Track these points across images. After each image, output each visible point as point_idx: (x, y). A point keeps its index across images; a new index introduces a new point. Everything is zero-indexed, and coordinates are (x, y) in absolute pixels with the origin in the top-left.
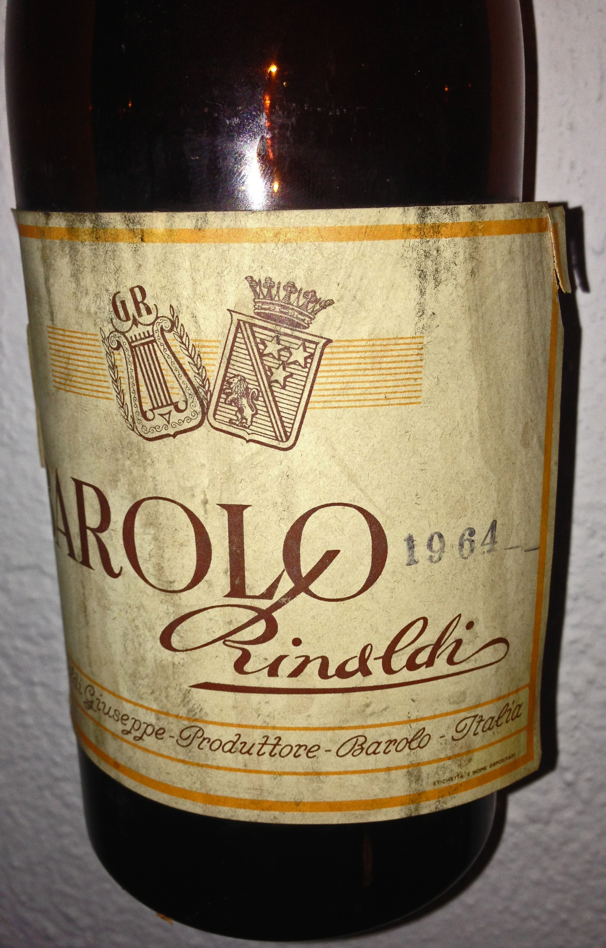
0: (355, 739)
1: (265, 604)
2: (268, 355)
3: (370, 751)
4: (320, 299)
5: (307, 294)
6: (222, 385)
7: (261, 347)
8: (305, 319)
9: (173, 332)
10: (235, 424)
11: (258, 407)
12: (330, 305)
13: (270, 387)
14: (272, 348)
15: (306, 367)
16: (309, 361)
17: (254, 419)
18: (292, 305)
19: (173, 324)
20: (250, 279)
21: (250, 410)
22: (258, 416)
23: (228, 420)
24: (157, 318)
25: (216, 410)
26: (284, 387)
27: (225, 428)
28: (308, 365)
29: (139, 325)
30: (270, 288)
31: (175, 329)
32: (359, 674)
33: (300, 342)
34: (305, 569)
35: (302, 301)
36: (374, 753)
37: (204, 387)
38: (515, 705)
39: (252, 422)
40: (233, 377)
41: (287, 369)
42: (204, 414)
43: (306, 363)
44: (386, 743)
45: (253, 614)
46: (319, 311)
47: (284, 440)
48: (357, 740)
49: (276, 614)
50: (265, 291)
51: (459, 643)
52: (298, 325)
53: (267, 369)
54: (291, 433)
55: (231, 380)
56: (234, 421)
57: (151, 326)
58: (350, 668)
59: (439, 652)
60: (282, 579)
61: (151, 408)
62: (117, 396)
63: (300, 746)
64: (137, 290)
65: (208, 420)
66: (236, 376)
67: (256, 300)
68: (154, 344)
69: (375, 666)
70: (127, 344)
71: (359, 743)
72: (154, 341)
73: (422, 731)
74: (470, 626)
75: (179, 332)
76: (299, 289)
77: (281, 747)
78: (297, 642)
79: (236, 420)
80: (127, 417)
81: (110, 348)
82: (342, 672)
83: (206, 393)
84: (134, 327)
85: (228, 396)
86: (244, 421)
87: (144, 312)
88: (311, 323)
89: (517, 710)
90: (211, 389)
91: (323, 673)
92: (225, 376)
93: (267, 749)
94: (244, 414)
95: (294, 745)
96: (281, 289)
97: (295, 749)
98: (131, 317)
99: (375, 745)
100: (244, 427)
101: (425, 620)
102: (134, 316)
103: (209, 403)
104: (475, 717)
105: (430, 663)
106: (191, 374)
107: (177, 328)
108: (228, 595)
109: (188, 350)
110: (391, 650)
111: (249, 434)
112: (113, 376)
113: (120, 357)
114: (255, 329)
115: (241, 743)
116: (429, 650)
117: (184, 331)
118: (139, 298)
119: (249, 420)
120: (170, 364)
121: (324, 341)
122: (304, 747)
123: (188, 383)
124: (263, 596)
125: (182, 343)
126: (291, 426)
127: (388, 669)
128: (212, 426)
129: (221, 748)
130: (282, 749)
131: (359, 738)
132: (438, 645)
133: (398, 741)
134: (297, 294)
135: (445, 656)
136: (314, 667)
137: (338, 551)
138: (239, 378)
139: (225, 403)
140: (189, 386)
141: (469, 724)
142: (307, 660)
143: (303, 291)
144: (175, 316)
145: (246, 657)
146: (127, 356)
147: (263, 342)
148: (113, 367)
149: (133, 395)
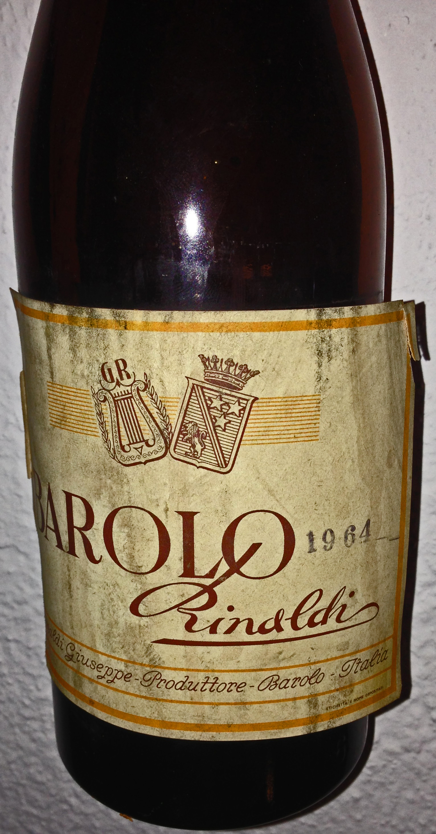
0: (272, 678)
1: (208, 582)
2: (213, 408)
3: (282, 686)
4: (250, 370)
5: (241, 366)
6: (181, 428)
7: (209, 402)
8: (239, 384)
9: (146, 391)
10: (189, 455)
11: (206, 444)
12: (257, 374)
13: (215, 430)
14: (217, 403)
15: (240, 416)
16: (242, 412)
17: (203, 452)
18: (231, 374)
19: (146, 386)
20: (202, 357)
21: (200, 446)
22: (205, 450)
23: (184, 453)
24: (135, 381)
25: (175, 446)
26: (224, 430)
27: (182, 458)
28: (242, 415)
29: (121, 386)
30: (215, 363)
31: (147, 389)
32: (275, 630)
33: (236, 400)
34: (237, 557)
35: (238, 371)
36: (285, 687)
37: (167, 429)
38: (383, 651)
39: (201, 454)
40: (189, 423)
41: (227, 418)
42: (167, 448)
43: (240, 413)
44: (293, 680)
45: (199, 589)
46: (249, 378)
47: (224, 466)
48: (273, 678)
49: (216, 589)
50: (212, 365)
51: (344, 607)
52: (235, 388)
53: (213, 418)
54: (229, 461)
55: (187, 425)
56: (188, 454)
57: (130, 387)
58: (268, 626)
59: (330, 614)
60: (221, 563)
61: (129, 443)
62: (102, 434)
63: (232, 684)
64: (120, 362)
65: (170, 452)
66: (190, 422)
67: (206, 371)
68: (132, 399)
69: (286, 624)
70: (111, 398)
71: (274, 680)
72: (132, 397)
73: (318, 671)
74: (352, 594)
75: (150, 392)
76: (235, 363)
77: (218, 685)
78: (231, 609)
79: (190, 453)
80: (110, 449)
81: (98, 401)
82: (262, 630)
83: (169, 434)
84: (117, 387)
85: (184, 437)
86: (196, 453)
87: (125, 376)
88: (244, 386)
89: (384, 655)
90: (173, 431)
91: (249, 631)
92: (183, 422)
93: (208, 686)
94: (196, 449)
95: (227, 683)
96: (224, 363)
97: (228, 686)
98: (115, 380)
99: (286, 682)
100: (195, 457)
101: (321, 591)
102: (117, 380)
103: (171, 441)
104: (356, 659)
105: (324, 622)
106: (158, 420)
107: (149, 389)
108: (182, 576)
109: (156, 404)
110: (297, 613)
111: (199, 462)
112: (100, 420)
113: (105, 408)
114: (205, 390)
115: (189, 683)
116: (323, 613)
117: (154, 391)
118: (122, 367)
119: (199, 453)
120: (143, 413)
121: (253, 398)
122: (235, 684)
123: (156, 427)
124: (207, 576)
125: (152, 399)
126: (229, 457)
127: (295, 627)
128: (173, 457)
129: (174, 687)
130: (219, 686)
131: (274, 677)
132: (329, 609)
133: (302, 679)
134: (234, 367)
135: (335, 616)
136: (242, 627)
137: (260, 544)
138: (193, 423)
139: (182, 441)
140: (157, 428)
141: (351, 665)
142: (238, 621)
143: (239, 365)
144: (148, 381)
145: (194, 619)
146: (111, 406)
147: (210, 399)
148: (100, 414)
149: (114, 434)
